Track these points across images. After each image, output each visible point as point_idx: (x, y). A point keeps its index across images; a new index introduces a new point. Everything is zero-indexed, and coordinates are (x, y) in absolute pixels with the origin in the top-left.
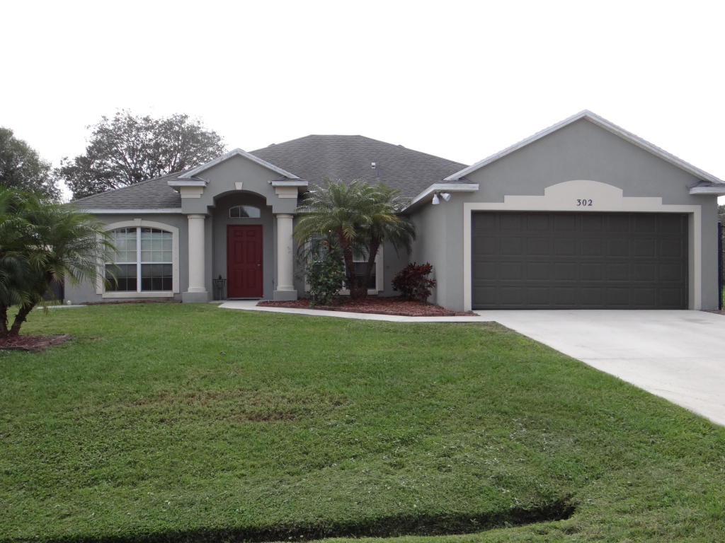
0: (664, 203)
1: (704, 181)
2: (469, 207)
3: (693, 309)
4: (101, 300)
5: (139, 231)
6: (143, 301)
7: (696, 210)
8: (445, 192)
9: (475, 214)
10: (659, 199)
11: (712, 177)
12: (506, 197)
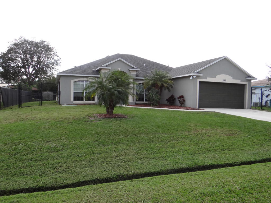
0: (241, 81)
1: (249, 76)
2: (199, 80)
3: (245, 108)
4: (73, 104)
5: (84, 82)
6: (85, 104)
7: (247, 83)
8: (194, 76)
9: (200, 82)
10: (240, 80)
11: (251, 75)
12: (207, 78)
